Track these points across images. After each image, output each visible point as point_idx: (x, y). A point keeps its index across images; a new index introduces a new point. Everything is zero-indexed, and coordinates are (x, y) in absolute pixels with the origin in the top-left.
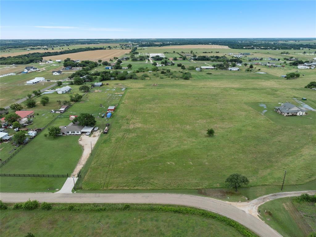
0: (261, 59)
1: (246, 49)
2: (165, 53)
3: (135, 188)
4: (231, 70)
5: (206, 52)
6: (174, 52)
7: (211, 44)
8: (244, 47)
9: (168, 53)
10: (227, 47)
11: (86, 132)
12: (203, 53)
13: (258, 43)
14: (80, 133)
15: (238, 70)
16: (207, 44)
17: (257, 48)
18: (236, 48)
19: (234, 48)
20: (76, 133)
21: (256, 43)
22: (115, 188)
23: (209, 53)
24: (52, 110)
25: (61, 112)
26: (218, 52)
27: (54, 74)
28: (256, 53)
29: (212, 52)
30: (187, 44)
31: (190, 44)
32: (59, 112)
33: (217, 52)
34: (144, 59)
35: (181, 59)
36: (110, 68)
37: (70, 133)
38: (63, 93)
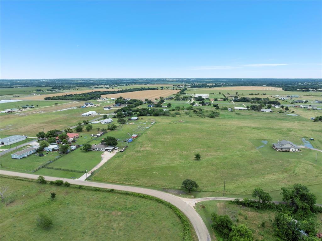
0: (306, 102)
1: (300, 91)
2: (211, 94)
3: (123, 183)
4: (263, 111)
5: (252, 94)
6: (220, 93)
7: (265, 86)
8: (299, 90)
9: (214, 94)
10: (281, 88)
11: (108, 150)
12: (250, 94)
13: (320, 85)
14: (104, 150)
15: (271, 111)
16: (261, 86)
17: (313, 90)
18: (289, 90)
19: (286, 90)
20: (102, 150)
21: (318, 85)
22: (111, 182)
23: (256, 94)
24: (92, 135)
25: (98, 136)
26: (265, 94)
27: (105, 109)
28: (307, 95)
29: (258, 94)
30: (240, 86)
31: (243, 86)
32: (96, 136)
34: (187, 100)
35: (222, 100)
36: (152, 106)
37: (98, 149)
38: (105, 124)
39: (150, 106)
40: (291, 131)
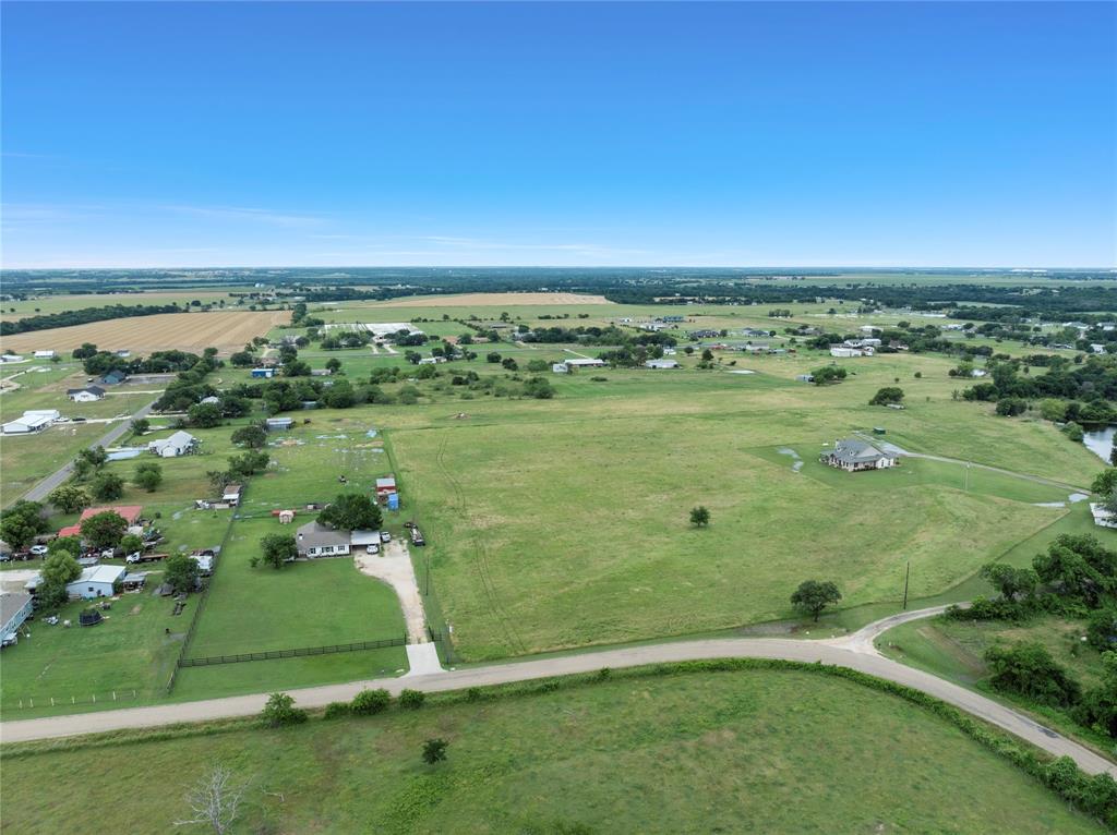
0: (724, 334)
1: (662, 303)
2: (416, 321)
4: (654, 367)
5: (548, 317)
6: (446, 317)
7: (544, 291)
8: (657, 299)
9: (425, 320)
10: (603, 297)
12: (540, 318)
13: (688, 285)
14: (347, 550)
15: (676, 366)
16: (537, 291)
17: (694, 301)
18: (633, 303)
19: (625, 302)
20: (336, 551)
21: (683, 285)
23: (559, 318)
25: (231, 505)
26: (587, 316)
27: (78, 397)
28: (698, 315)
29: (567, 316)
31: (480, 292)
32: (227, 506)
33: (584, 314)
34: (365, 343)
35: (485, 339)
36: (269, 375)
37: (318, 551)
39: (263, 374)
40: (804, 416)
